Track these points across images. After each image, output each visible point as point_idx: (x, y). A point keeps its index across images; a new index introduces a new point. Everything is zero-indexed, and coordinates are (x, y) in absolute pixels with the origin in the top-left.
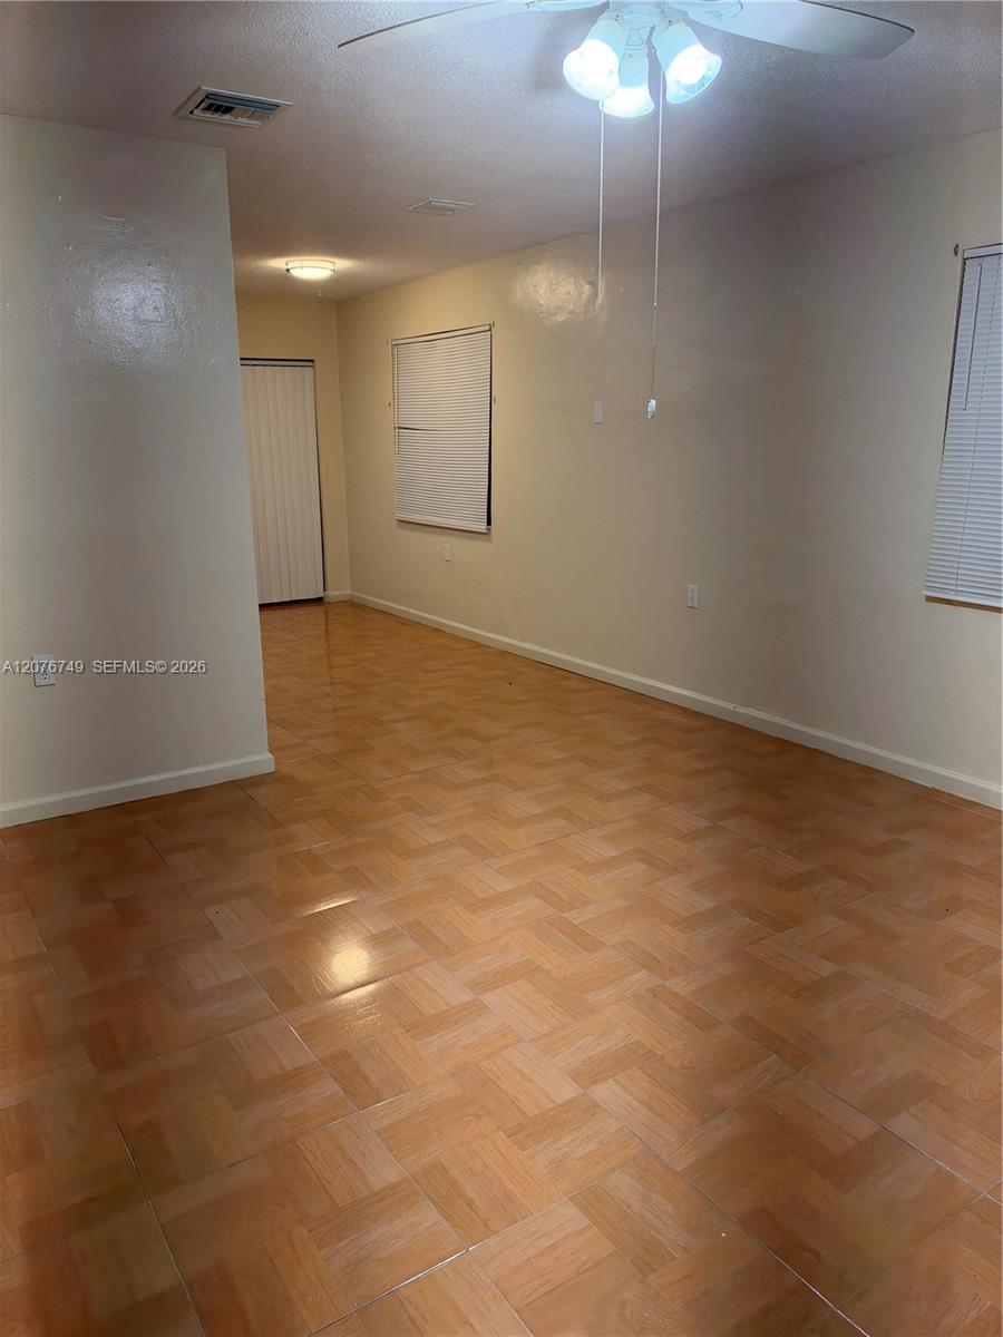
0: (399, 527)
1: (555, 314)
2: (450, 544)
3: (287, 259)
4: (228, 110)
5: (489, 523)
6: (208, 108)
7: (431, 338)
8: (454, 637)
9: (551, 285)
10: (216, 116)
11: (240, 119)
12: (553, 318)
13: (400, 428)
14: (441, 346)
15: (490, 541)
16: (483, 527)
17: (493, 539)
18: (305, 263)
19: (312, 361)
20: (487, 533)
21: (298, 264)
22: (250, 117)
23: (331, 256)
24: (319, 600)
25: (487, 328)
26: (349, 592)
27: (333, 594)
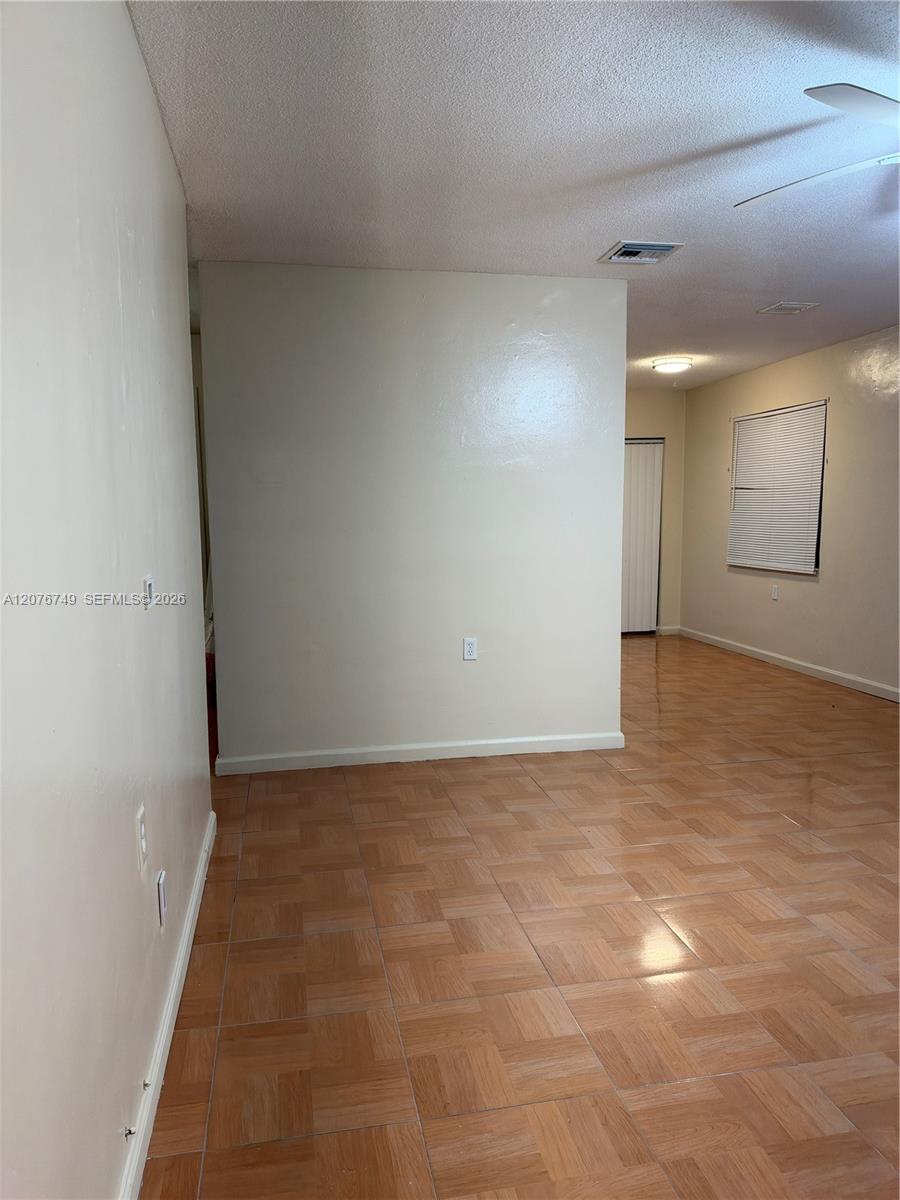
0: (729, 571)
1: (887, 388)
2: (775, 585)
3: (653, 359)
4: (635, 254)
5: (817, 565)
6: (622, 255)
7: (769, 414)
8: (778, 668)
9: (884, 364)
10: (627, 258)
11: (643, 259)
12: (886, 391)
13: (736, 488)
14: (780, 421)
15: (818, 582)
16: (811, 569)
17: (821, 581)
18: (668, 361)
19: (663, 439)
20: (816, 575)
21: (663, 361)
22: (651, 257)
23: (691, 353)
24: (651, 634)
25: (823, 402)
26: (679, 627)
27: (665, 628)
